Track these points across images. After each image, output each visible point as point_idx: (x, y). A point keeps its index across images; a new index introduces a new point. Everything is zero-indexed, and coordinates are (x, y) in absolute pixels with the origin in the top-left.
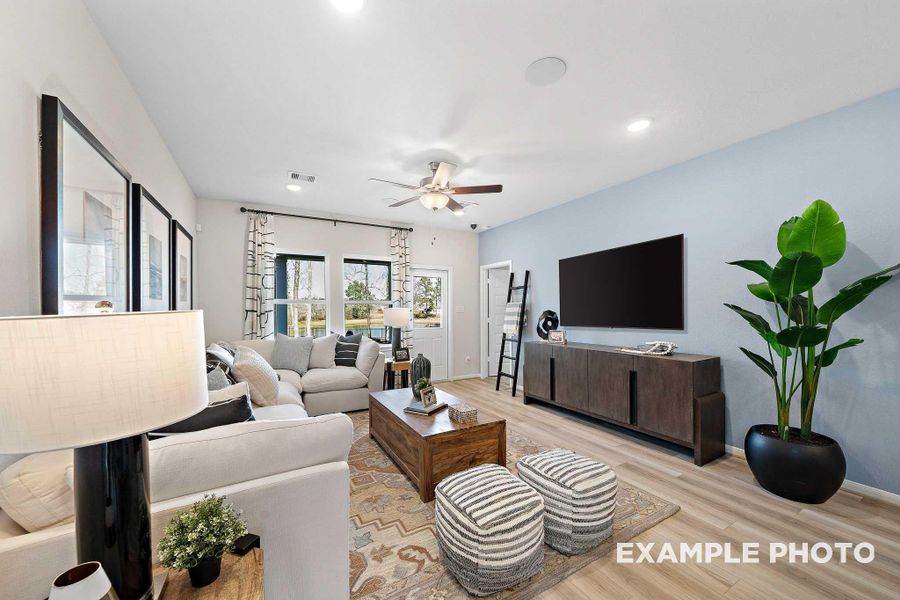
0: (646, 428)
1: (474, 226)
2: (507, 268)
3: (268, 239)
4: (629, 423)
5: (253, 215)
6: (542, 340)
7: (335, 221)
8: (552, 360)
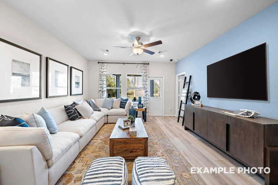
0: (235, 155)
1: (171, 60)
2: (184, 75)
3: (105, 70)
4: (226, 150)
5: (102, 64)
6: (193, 104)
7: (124, 63)
8: (194, 113)
